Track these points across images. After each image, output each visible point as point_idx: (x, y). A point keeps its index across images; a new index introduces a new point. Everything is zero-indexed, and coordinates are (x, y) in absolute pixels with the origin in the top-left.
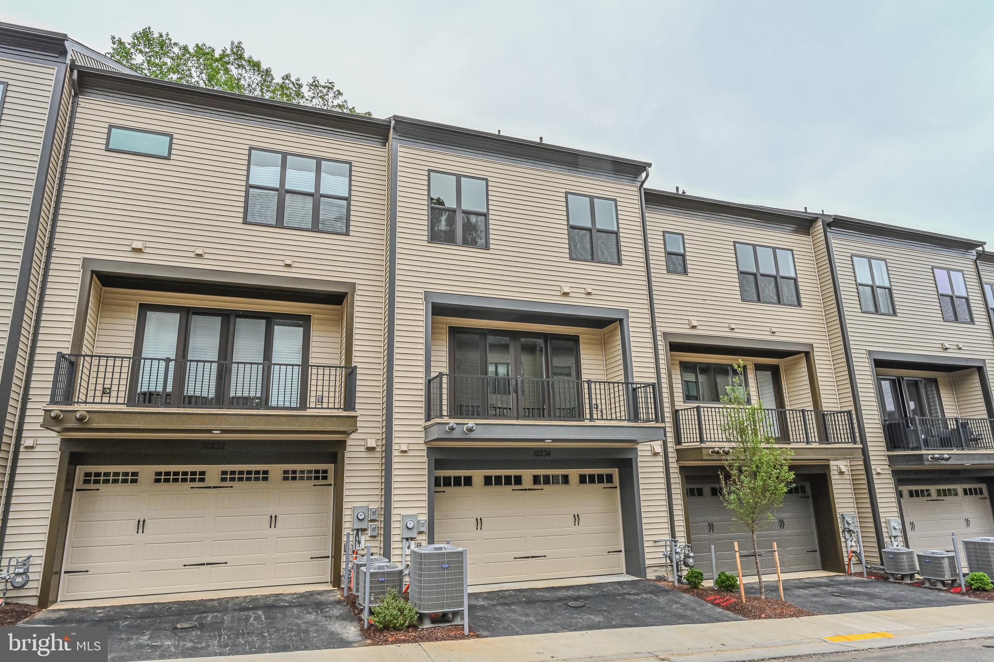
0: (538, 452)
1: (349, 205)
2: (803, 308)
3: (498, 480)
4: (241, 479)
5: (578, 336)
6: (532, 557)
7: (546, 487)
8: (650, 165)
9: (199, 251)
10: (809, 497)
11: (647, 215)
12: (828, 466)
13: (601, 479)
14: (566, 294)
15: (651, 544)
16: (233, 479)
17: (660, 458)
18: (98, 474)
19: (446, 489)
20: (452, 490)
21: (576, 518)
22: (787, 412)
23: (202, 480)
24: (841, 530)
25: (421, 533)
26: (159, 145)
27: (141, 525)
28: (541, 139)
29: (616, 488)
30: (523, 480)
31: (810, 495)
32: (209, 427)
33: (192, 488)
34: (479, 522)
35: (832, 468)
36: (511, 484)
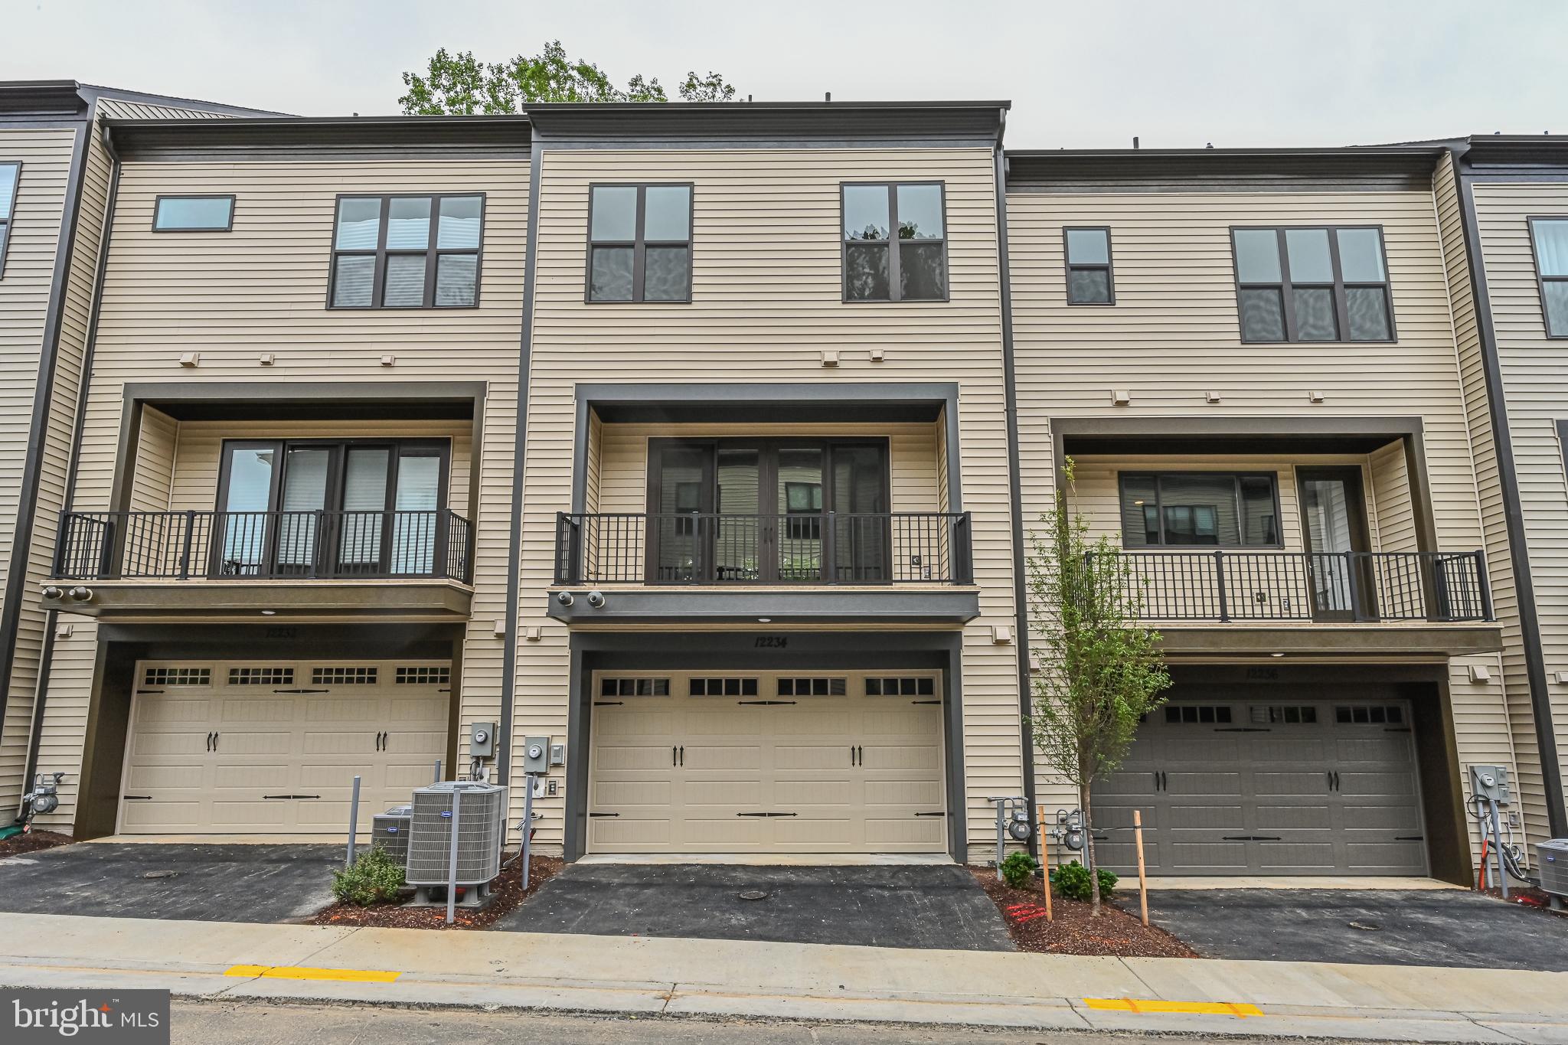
0: (764, 639)
1: (480, 261)
2: (1401, 344)
3: (715, 687)
4: (339, 681)
5: (888, 438)
6: (770, 815)
7: (801, 700)
8: (1007, 105)
9: (266, 358)
10: (1408, 730)
11: (1008, 201)
12: (1444, 669)
13: (908, 687)
14: (830, 365)
15: (983, 804)
16: (328, 681)
17: (1013, 651)
18: (162, 672)
19: (625, 699)
20: (631, 701)
21: (857, 754)
22: (1375, 558)
23: (289, 681)
24: (1466, 798)
25: (557, 765)
26: (216, 213)
27: (212, 740)
28: (828, 95)
29: (939, 702)
30: (761, 687)
31: (1412, 726)
32: (257, 605)
33: (276, 691)
34: (678, 754)
35: (1452, 672)
36: (737, 693)
